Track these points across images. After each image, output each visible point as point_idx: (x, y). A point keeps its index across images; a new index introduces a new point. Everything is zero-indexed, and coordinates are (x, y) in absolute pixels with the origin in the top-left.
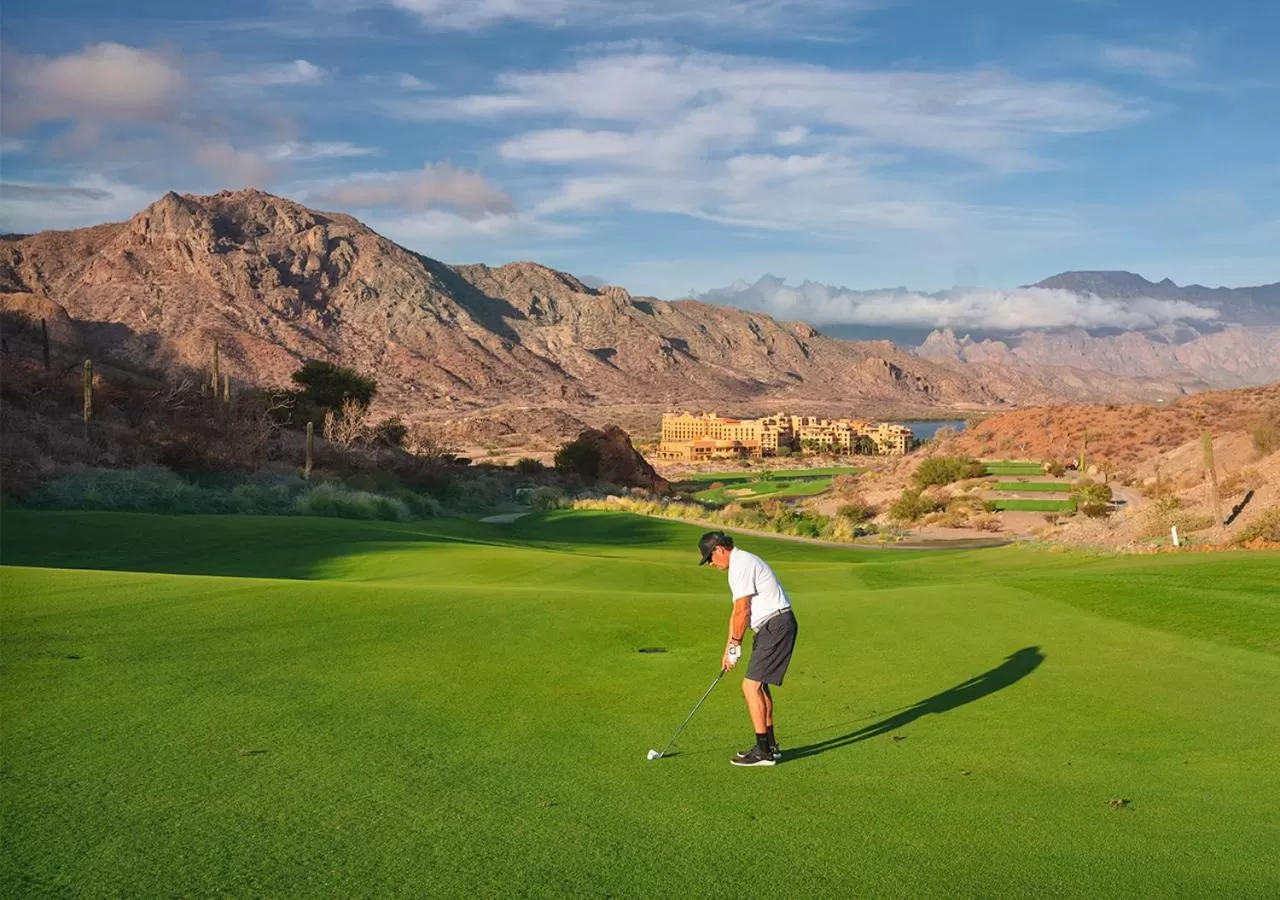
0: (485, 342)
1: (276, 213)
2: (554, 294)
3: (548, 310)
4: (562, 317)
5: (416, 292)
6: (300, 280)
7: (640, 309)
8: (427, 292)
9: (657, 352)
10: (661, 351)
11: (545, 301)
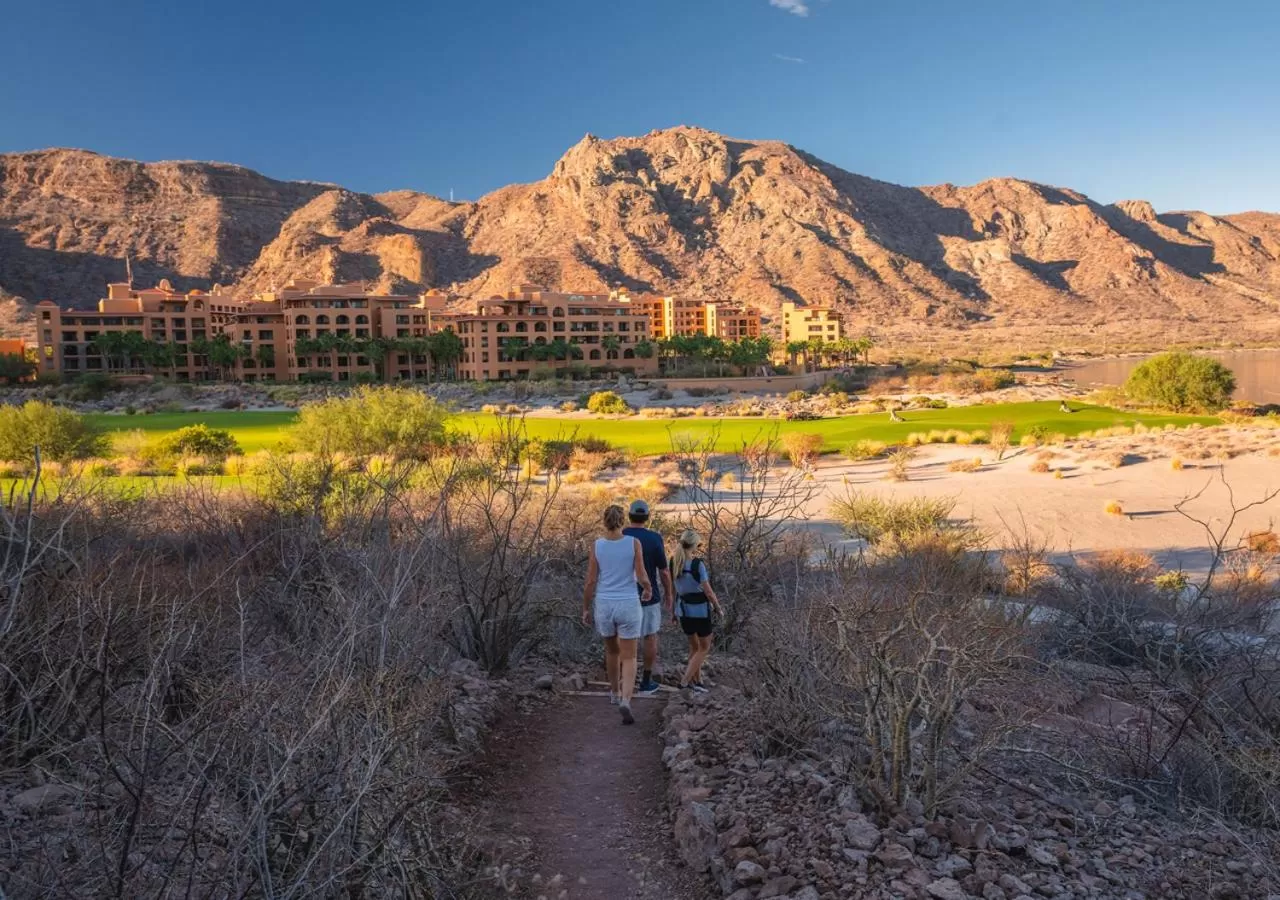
0: (869, 260)
1: (687, 145)
2: (1023, 209)
3: (1009, 226)
4: (1027, 234)
5: (807, 210)
6: (688, 207)
7: (1163, 223)
8: (820, 209)
9: (1127, 265)
10: (1132, 264)
11: (1008, 217)
